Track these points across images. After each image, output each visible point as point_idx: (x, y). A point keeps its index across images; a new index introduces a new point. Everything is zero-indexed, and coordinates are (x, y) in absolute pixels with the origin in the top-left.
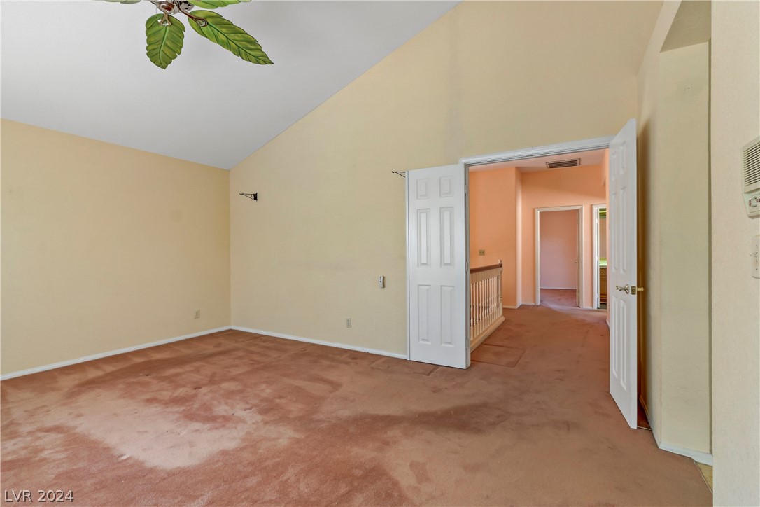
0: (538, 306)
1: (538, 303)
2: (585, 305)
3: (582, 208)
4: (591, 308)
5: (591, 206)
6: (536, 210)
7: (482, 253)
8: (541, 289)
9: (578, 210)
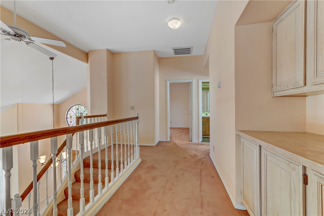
0: (168, 142)
1: (169, 140)
2: (195, 141)
3: (193, 81)
4: (198, 142)
5: (198, 80)
6: (167, 82)
7: (133, 108)
8: (170, 128)
9: (191, 82)
